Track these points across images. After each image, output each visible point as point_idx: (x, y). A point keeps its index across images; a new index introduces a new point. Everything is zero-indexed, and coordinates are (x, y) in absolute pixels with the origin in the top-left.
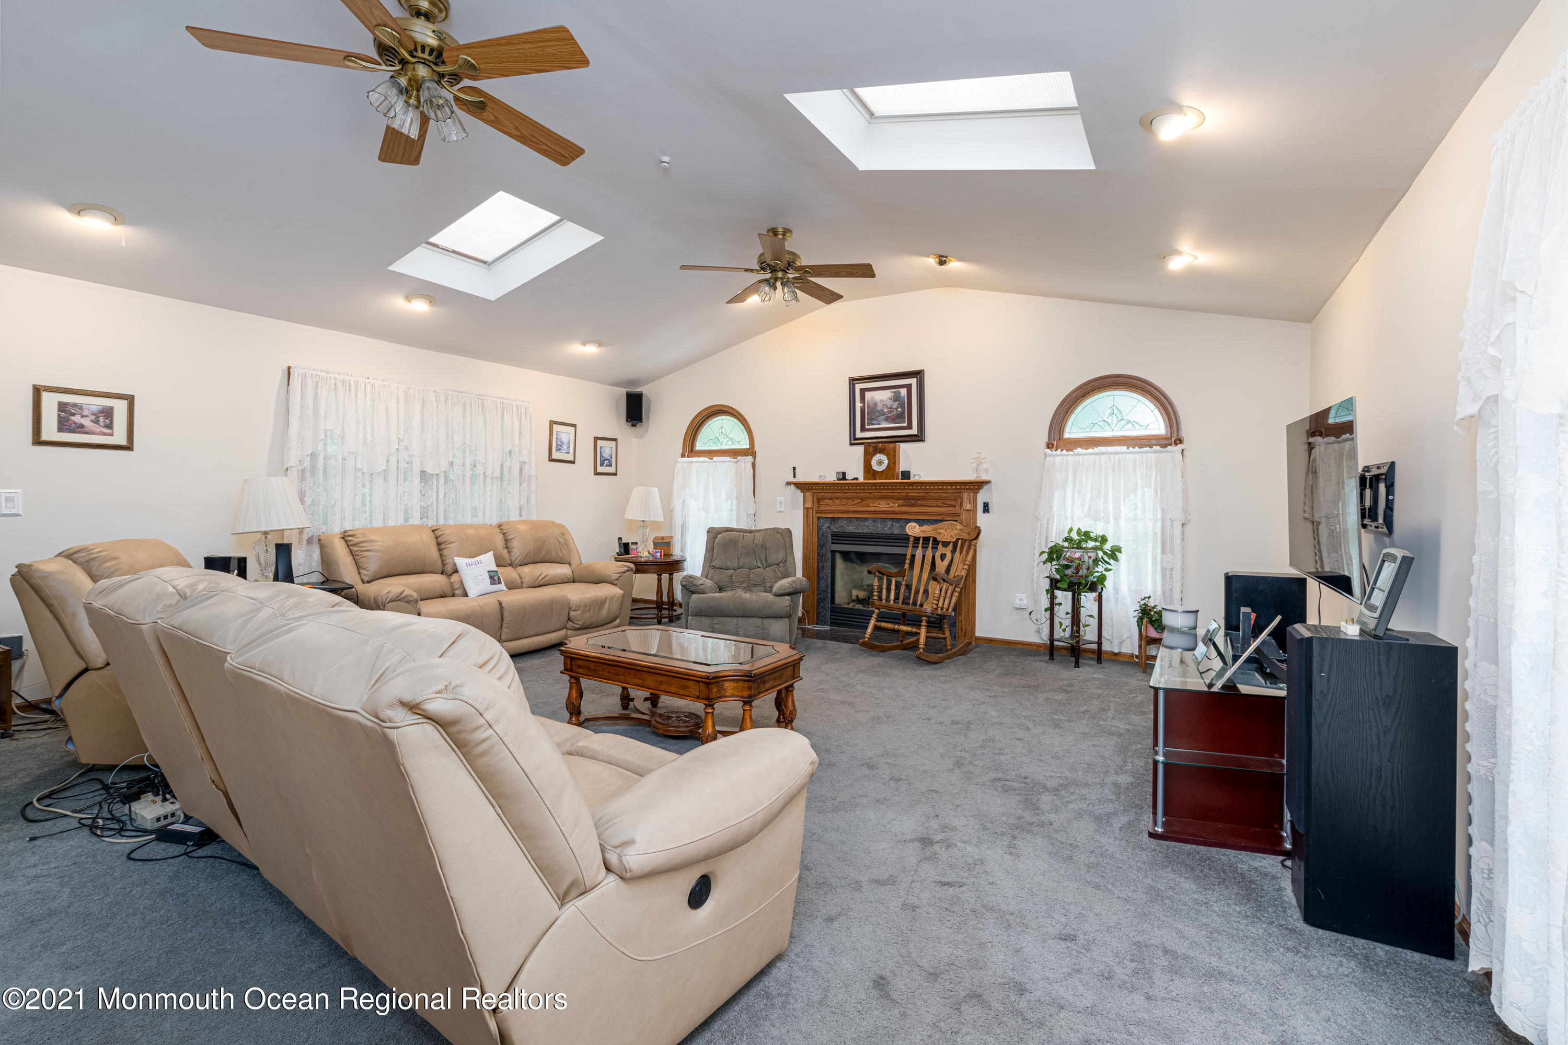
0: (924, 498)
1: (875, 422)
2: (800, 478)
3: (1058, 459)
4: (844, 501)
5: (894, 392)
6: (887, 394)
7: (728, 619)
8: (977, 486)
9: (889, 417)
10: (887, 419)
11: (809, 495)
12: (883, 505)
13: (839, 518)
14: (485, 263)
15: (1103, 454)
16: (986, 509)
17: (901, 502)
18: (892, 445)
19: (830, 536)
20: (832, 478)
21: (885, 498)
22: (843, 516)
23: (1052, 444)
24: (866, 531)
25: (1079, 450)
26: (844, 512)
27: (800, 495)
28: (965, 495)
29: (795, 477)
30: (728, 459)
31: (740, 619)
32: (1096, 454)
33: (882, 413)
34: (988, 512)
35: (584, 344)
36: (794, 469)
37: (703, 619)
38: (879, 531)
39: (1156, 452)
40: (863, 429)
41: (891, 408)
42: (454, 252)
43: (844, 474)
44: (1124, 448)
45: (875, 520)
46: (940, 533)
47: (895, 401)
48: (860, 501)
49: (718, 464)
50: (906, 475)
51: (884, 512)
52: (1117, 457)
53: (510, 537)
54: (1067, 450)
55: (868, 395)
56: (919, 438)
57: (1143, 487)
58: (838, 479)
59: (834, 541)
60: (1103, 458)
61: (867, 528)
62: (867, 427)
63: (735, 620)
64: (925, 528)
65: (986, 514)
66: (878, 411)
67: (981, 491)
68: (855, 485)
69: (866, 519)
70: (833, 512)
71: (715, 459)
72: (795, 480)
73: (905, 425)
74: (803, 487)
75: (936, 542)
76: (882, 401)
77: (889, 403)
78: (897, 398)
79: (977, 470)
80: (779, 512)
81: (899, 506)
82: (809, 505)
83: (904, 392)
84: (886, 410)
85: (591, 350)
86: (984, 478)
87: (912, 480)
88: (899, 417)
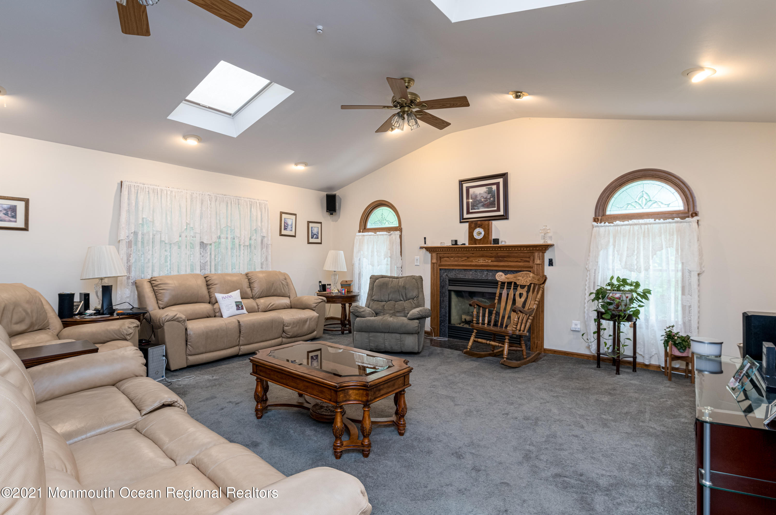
0: (509, 257)
1: (476, 208)
2: (429, 244)
3: (602, 229)
4: (456, 258)
5: (488, 188)
6: (484, 189)
7: (379, 334)
8: (544, 248)
9: (485, 204)
10: (484, 206)
11: (434, 255)
12: (481, 261)
13: (453, 269)
14: (230, 114)
15: (636, 224)
16: (551, 263)
17: (493, 259)
18: (487, 222)
19: (447, 281)
20: (448, 244)
21: (482, 256)
22: (456, 268)
23: (598, 219)
24: (470, 277)
25: (618, 222)
26: (456, 265)
27: (429, 255)
28: (536, 254)
29: (425, 243)
30: (385, 233)
31: (386, 334)
32: (631, 225)
33: (480, 202)
34: (552, 265)
35: (296, 164)
36: (425, 238)
37: (363, 333)
38: (479, 277)
39: (677, 222)
40: (468, 213)
41: (486, 198)
42: (210, 108)
43: (456, 241)
44: (652, 220)
45: (476, 270)
46: (519, 280)
47: (489, 194)
48: (466, 258)
49: (379, 236)
50: (496, 241)
51: (482, 266)
52: (646, 226)
53: (253, 281)
54: (609, 223)
55: (471, 191)
56: (505, 217)
57: (667, 247)
58: (452, 245)
59: (450, 284)
60: (636, 228)
61: (470, 276)
62: (471, 211)
63: (383, 334)
64: (509, 276)
65: (551, 267)
66: (478, 201)
67: (547, 252)
68: (463, 249)
69: (471, 270)
70: (449, 265)
71: (378, 233)
72: (425, 246)
73: (496, 209)
74: (430, 250)
75: (516, 285)
76: (480, 194)
77: (485, 195)
78: (490, 191)
79: (544, 238)
80: (416, 265)
81: (492, 261)
82: (434, 261)
83: (494, 187)
84: (483, 200)
85: (301, 168)
86: (549, 242)
87: (500, 244)
88: (491, 204)
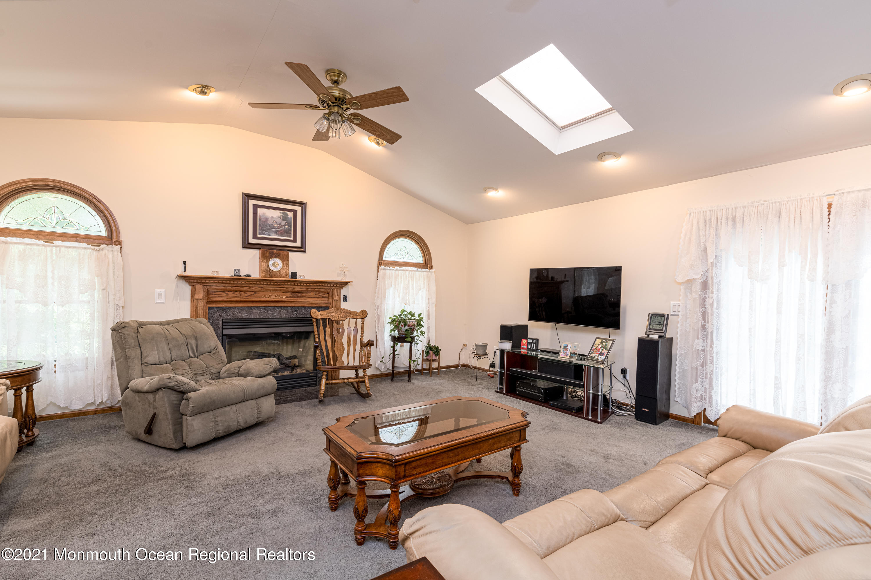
0: (308, 292)
1: (266, 233)
2: (189, 273)
3: (388, 271)
4: (236, 293)
5: (282, 213)
6: (276, 214)
8: (344, 284)
9: (278, 231)
10: (276, 232)
11: (199, 288)
12: (274, 297)
13: (231, 307)
15: (407, 270)
16: (345, 299)
17: (288, 294)
18: (285, 252)
19: (221, 323)
20: (229, 274)
21: (276, 291)
22: (236, 305)
23: (381, 263)
24: (257, 317)
25: (397, 268)
26: (237, 302)
27: (187, 289)
28: (335, 291)
29: (185, 271)
30: (85, 245)
32: (404, 270)
33: (272, 227)
34: (347, 301)
36: (185, 263)
38: (269, 316)
39: (426, 271)
40: (255, 237)
41: (280, 224)
43: (239, 271)
44: (415, 269)
45: (265, 308)
46: (332, 316)
47: (283, 220)
48: (253, 293)
49: (63, 249)
50: (294, 275)
51: (275, 302)
52: (412, 272)
54: (393, 268)
55: (260, 211)
56: (303, 249)
58: (235, 275)
59: (224, 327)
60: (408, 273)
61: (256, 315)
62: (259, 236)
63: (234, 407)
64: (321, 312)
65: (345, 303)
66: (269, 225)
67: (344, 288)
68: (249, 280)
69: (258, 308)
70: (226, 302)
71: (56, 243)
72: (184, 274)
73: (291, 238)
74: (191, 280)
75: (331, 322)
76: (272, 217)
77: (279, 221)
78: (285, 218)
79: (339, 275)
80: (157, 303)
81: (287, 297)
82: (199, 296)
83: (290, 214)
84: (275, 225)
86: (347, 280)
87: (299, 279)
88: (286, 232)
